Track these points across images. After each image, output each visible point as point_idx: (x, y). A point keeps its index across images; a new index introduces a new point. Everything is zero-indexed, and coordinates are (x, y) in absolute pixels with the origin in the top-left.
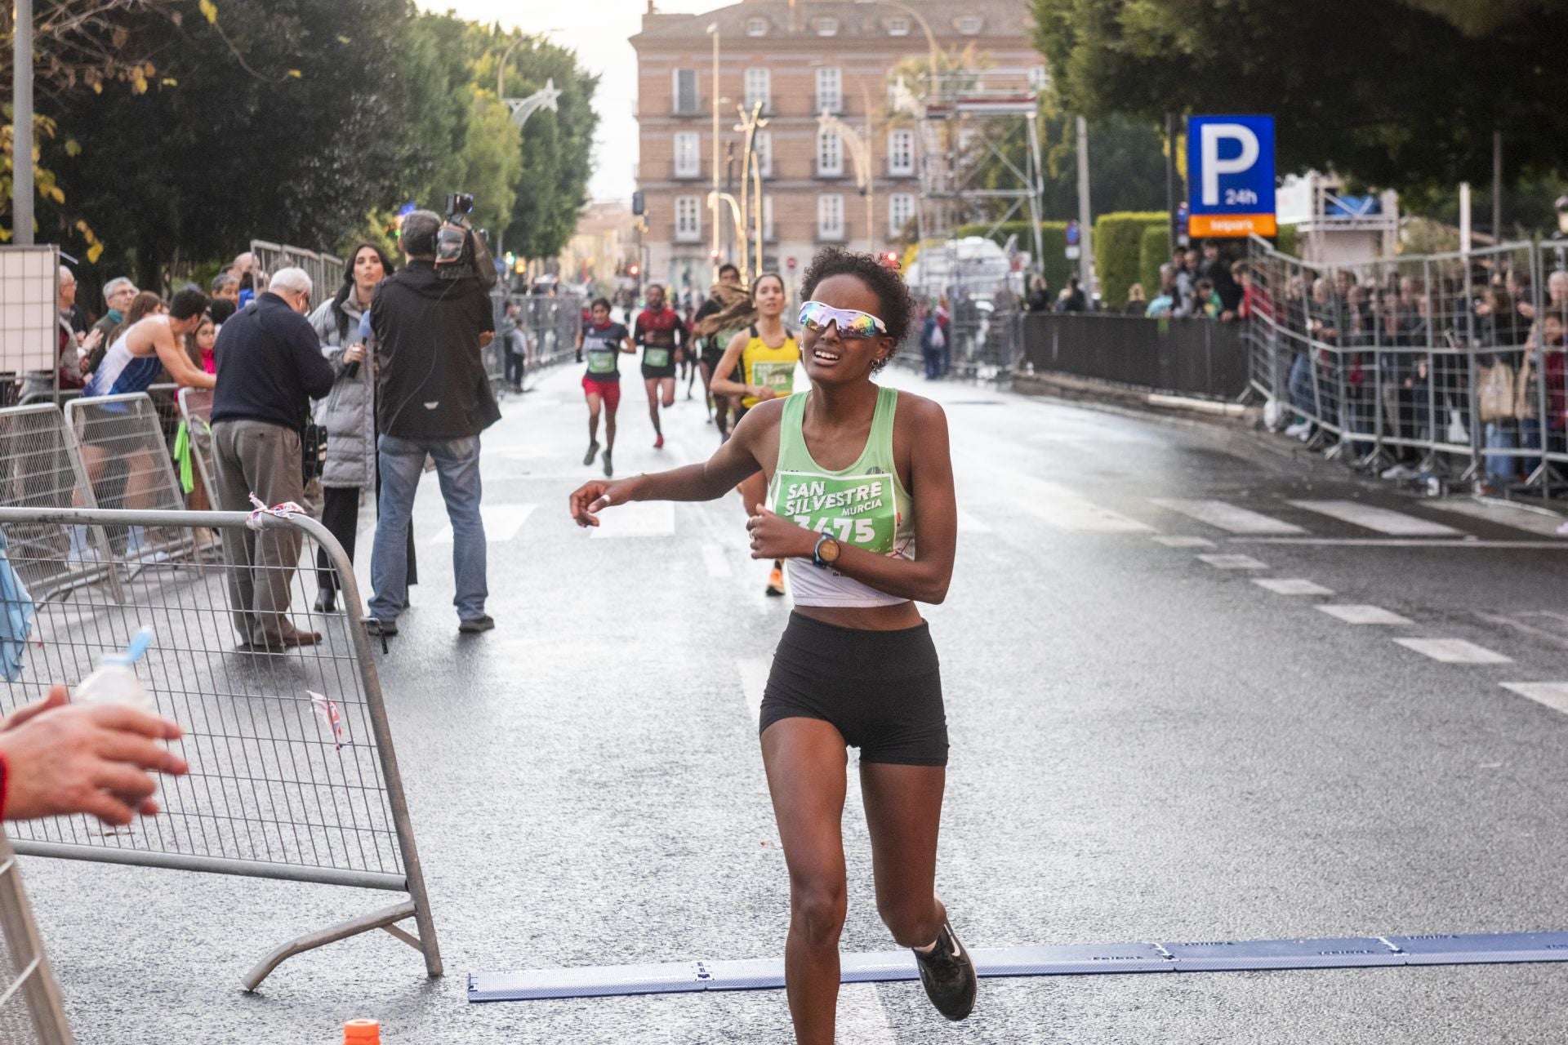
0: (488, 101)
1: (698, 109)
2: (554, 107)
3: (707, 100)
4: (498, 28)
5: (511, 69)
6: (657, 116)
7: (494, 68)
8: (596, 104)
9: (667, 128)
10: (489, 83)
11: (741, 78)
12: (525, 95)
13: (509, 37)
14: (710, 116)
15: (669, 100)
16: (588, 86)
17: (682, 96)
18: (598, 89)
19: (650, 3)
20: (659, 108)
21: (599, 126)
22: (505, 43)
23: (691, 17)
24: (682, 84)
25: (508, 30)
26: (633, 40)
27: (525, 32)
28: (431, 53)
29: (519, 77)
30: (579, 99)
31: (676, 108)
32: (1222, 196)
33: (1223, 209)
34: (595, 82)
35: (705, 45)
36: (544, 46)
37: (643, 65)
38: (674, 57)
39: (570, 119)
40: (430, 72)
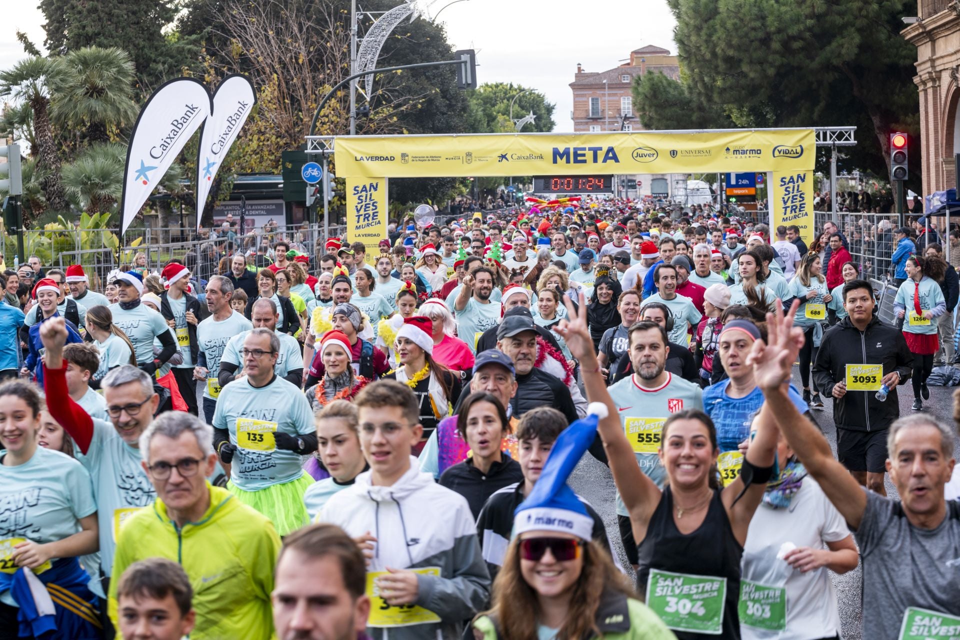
0: (505, 120)
1: (600, 115)
2: (533, 123)
3: (603, 111)
4: (511, 86)
5: (516, 106)
6: (582, 118)
7: (508, 106)
8: (553, 117)
9: (587, 123)
10: (506, 112)
11: (619, 101)
12: (522, 117)
13: (516, 90)
14: (604, 118)
15: (587, 111)
16: (549, 110)
17: (593, 108)
18: (554, 111)
19: (579, 69)
20: (583, 115)
21: (555, 127)
22: (515, 93)
23: (598, 74)
24: (593, 104)
25: (515, 86)
26: (570, 85)
27: (523, 87)
28: (480, 113)
29: (519, 109)
30: (545, 116)
31: (591, 116)
32: (737, 181)
33: (737, 186)
34: (553, 108)
35: (602, 87)
36: (530, 94)
37: (575, 96)
38: (590, 92)
39: (542, 125)
40: (480, 121)
